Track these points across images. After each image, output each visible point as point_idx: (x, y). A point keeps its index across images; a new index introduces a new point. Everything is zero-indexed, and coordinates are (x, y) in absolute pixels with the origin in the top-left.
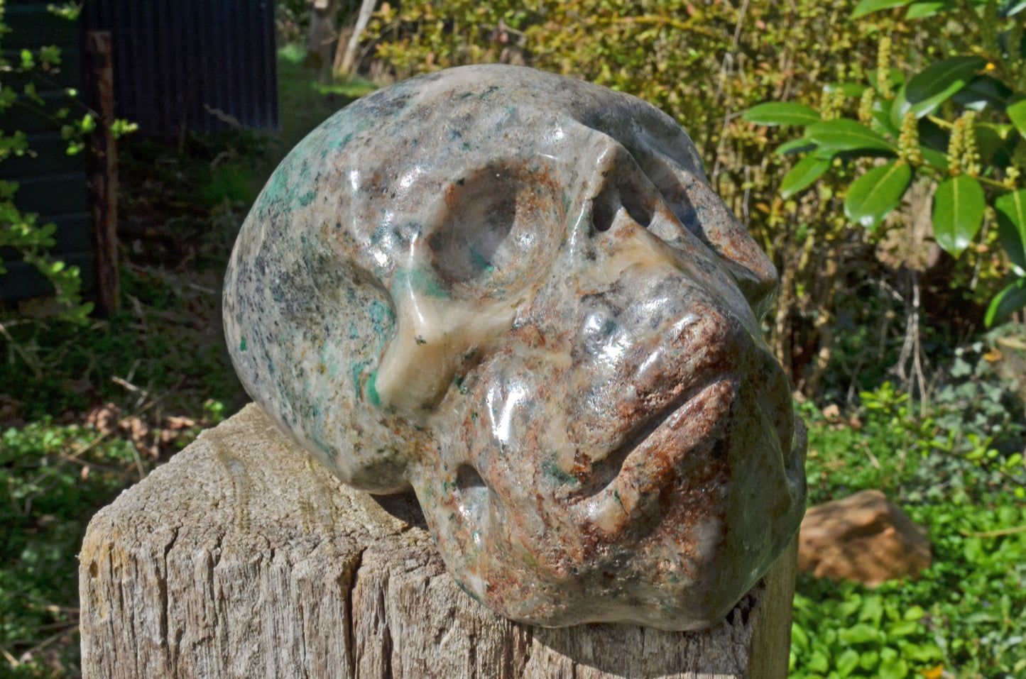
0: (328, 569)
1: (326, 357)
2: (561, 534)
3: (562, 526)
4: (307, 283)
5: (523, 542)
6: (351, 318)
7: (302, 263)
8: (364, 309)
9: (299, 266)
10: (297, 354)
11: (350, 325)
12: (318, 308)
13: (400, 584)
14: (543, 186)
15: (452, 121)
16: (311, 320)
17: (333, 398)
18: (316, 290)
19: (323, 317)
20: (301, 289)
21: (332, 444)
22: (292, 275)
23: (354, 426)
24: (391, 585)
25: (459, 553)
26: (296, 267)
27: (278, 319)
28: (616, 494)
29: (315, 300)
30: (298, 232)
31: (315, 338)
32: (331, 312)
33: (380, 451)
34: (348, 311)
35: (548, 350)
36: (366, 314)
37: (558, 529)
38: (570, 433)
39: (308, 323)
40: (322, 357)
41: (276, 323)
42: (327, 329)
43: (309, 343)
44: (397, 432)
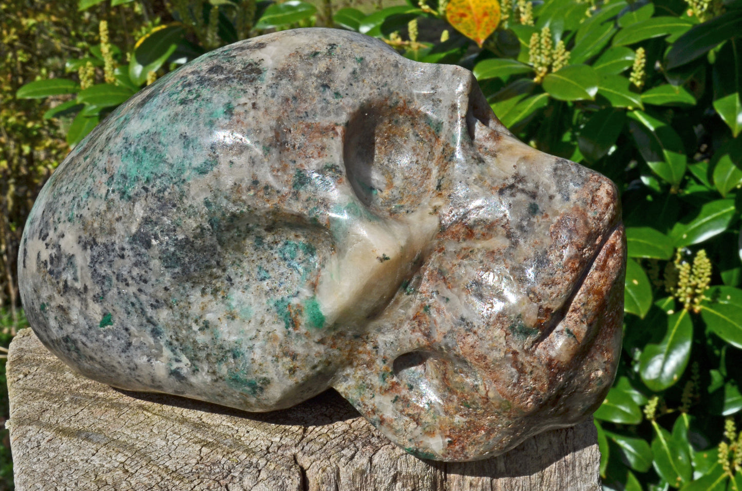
0: (288, 482)
1: (234, 304)
2: (534, 375)
3: (535, 369)
4: (208, 243)
5: (501, 393)
6: (258, 263)
7: (207, 225)
8: (272, 252)
9: (203, 229)
10: (195, 310)
11: (257, 270)
12: (218, 263)
13: (351, 471)
14: (401, 117)
15: (318, 77)
16: (211, 275)
17: (256, 336)
18: (219, 247)
19: (224, 270)
20: (203, 249)
21: (264, 375)
22: (191, 239)
23: (286, 354)
24: (342, 476)
25: (413, 425)
26: (199, 231)
27: (168, 284)
28: (568, 331)
29: (216, 256)
30: (200, 200)
31: (215, 291)
32: (234, 263)
33: (314, 367)
34: (254, 257)
35: (478, 239)
36: (276, 256)
37: (531, 373)
38: (532, 296)
39: (207, 279)
40: (229, 305)
41: (166, 289)
42: (229, 279)
43: (209, 297)
44: (333, 346)
